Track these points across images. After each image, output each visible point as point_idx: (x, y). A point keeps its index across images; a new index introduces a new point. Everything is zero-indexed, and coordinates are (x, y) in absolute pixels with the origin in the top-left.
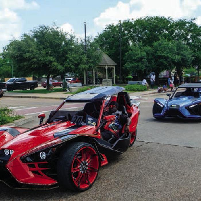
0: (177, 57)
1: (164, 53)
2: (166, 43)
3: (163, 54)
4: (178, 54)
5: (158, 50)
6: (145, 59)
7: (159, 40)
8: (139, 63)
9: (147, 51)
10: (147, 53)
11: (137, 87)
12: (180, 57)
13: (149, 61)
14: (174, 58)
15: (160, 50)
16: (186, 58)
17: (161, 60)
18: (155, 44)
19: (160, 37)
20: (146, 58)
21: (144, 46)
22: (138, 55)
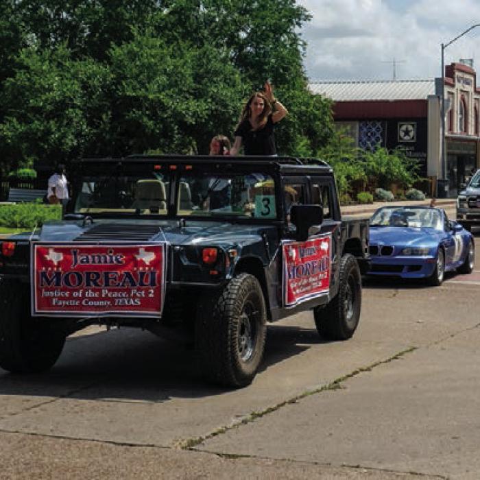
0: (193, 104)
1: (147, 90)
2: (154, 52)
3: (142, 92)
4: (198, 95)
5: (125, 78)
6: (74, 106)
7: (130, 38)
8: (52, 122)
9: (84, 77)
10: (85, 86)
11: (37, 214)
12: (204, 106)
13: (92, 116)
14: (182, 107)
15: (132, 78)
16: (229, 113)
17: (134, 114)
18: (117, 52)
19: (134, 30)
20: (78, 102)
21: (74, 57)
22: (50, 90)
